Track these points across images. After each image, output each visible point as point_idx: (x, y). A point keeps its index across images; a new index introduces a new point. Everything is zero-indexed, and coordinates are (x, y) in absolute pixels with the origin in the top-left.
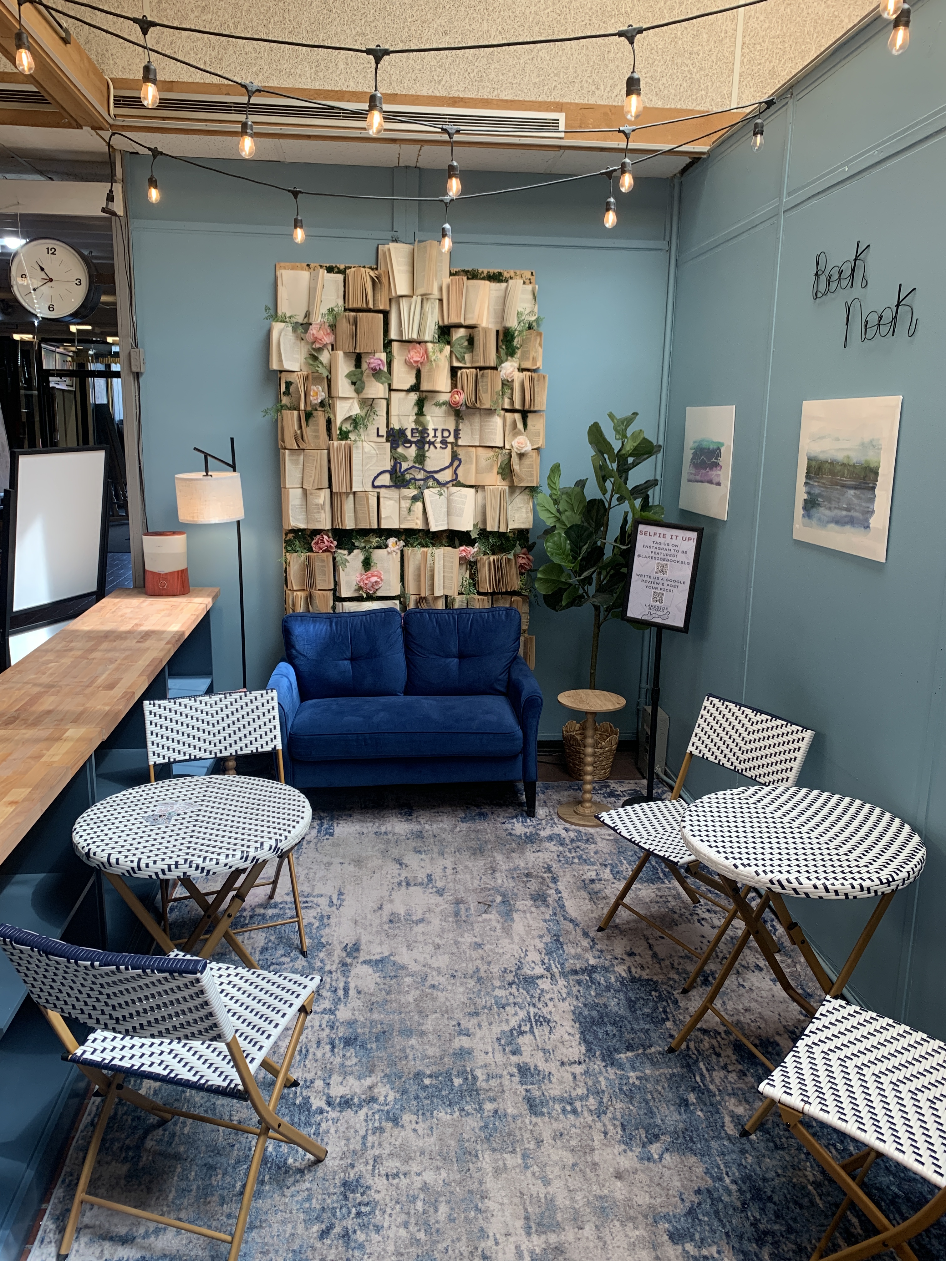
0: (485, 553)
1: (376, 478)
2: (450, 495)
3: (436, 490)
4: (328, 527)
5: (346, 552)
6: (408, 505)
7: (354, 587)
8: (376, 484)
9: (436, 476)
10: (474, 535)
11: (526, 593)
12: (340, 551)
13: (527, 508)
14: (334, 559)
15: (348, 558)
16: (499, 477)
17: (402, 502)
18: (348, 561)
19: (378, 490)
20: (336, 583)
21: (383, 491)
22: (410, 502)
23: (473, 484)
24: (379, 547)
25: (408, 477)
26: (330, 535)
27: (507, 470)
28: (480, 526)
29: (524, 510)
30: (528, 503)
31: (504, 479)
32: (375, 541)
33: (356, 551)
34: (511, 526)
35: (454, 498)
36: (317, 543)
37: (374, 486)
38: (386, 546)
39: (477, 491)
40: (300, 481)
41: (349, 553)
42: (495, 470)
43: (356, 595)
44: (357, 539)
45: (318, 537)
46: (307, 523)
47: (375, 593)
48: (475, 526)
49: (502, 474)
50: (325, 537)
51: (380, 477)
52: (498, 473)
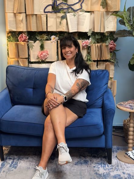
0: (94, 43)
1: (46, 8)
2: (79, 15)
3: (72, 14)
4: (25, 30)
5: (33, 42)
6: (60, 21)
7: (36, 57)
8: (46, 11)
9: (72, 7)
10: (89, 34)
11: (113, 61)
12: (30, 41)
13: (114, 22)
14: (28, 45)
15: (34, 44)
16: (101, 7)
17: (57, 19)
18: (34, 46)
19: (46, 14)
20: (29, 55)
21: (49, 14)
22: (60, 19)
23: (89, 11)
24: (47, 40)
25: (60, 7)
26: (26, 34)
27: (105, 4)
28: (92, 30)
29: (113, 23)
30: (115, 19)
31: (103, 8)
32: (45, 37)
33: (37, 42)
34: (107, 30)
35: (81, 17)
36: (20, 38)
37: (45, 12)
38: (50, 40)
39: (91, 14)
40: (13, 10)
41: (35, 42)
42: (100, 3)
43: (37, 61)
44: (38, 36)
45: (21, 35)
46: (17, 29)
47: (45, 60)
48: (90, 30)
49: (102, 5)
50: (24, 35)
51: (47, 8)
52: (101, 5)
